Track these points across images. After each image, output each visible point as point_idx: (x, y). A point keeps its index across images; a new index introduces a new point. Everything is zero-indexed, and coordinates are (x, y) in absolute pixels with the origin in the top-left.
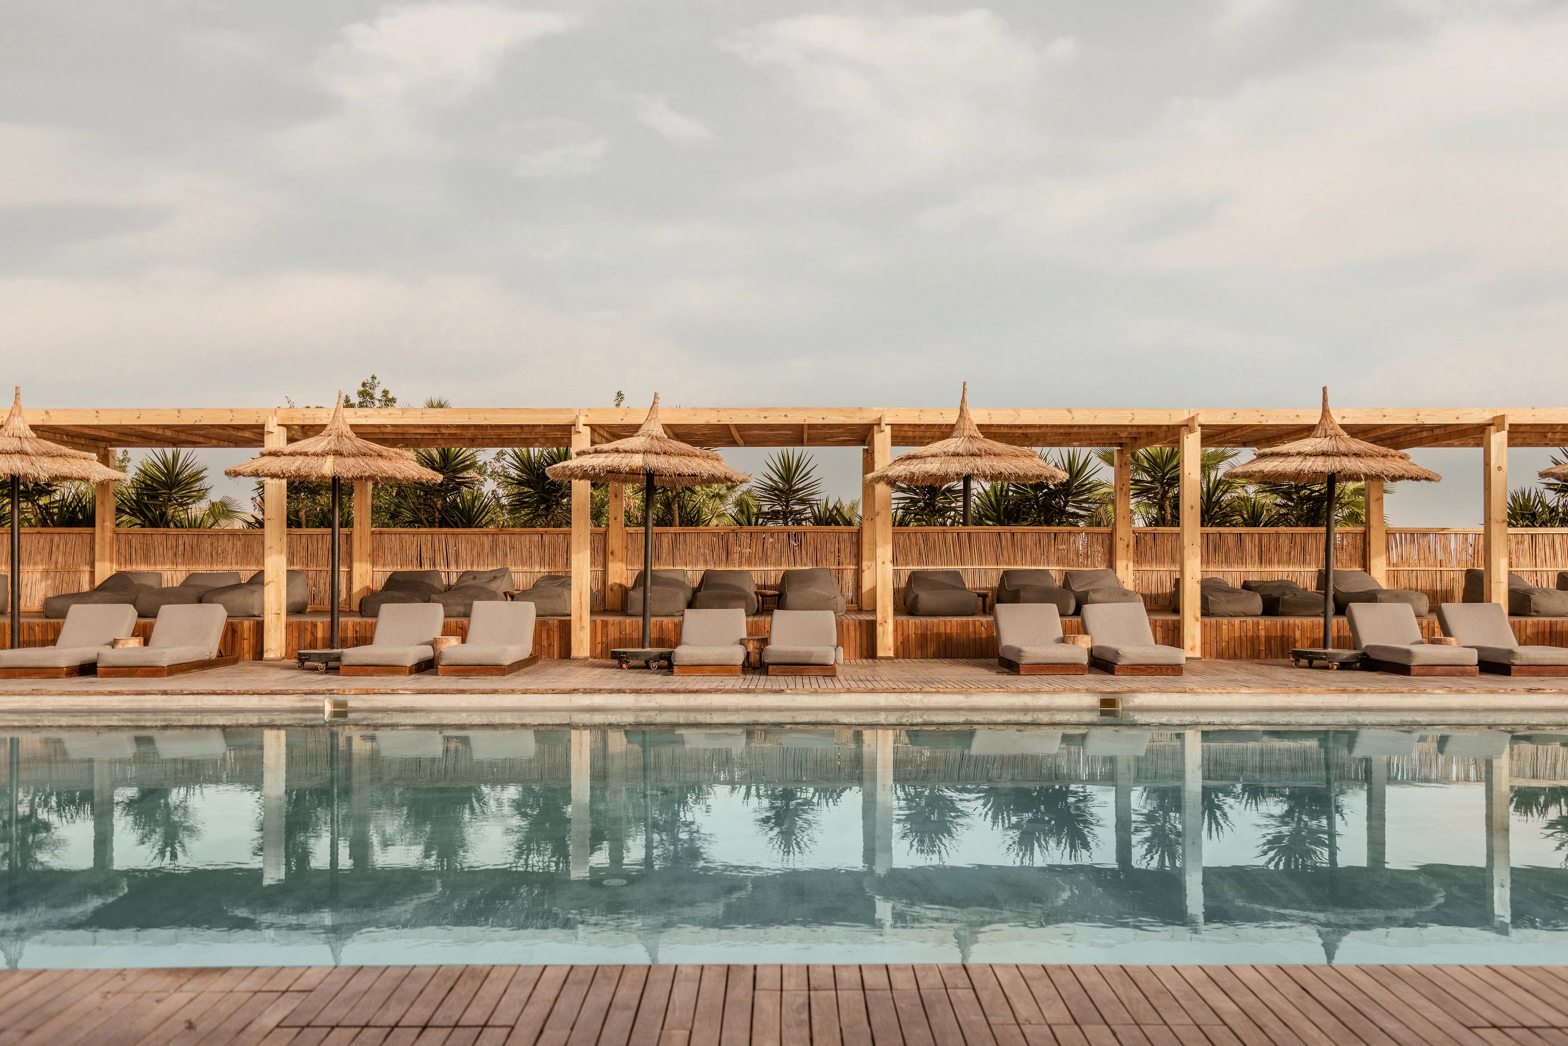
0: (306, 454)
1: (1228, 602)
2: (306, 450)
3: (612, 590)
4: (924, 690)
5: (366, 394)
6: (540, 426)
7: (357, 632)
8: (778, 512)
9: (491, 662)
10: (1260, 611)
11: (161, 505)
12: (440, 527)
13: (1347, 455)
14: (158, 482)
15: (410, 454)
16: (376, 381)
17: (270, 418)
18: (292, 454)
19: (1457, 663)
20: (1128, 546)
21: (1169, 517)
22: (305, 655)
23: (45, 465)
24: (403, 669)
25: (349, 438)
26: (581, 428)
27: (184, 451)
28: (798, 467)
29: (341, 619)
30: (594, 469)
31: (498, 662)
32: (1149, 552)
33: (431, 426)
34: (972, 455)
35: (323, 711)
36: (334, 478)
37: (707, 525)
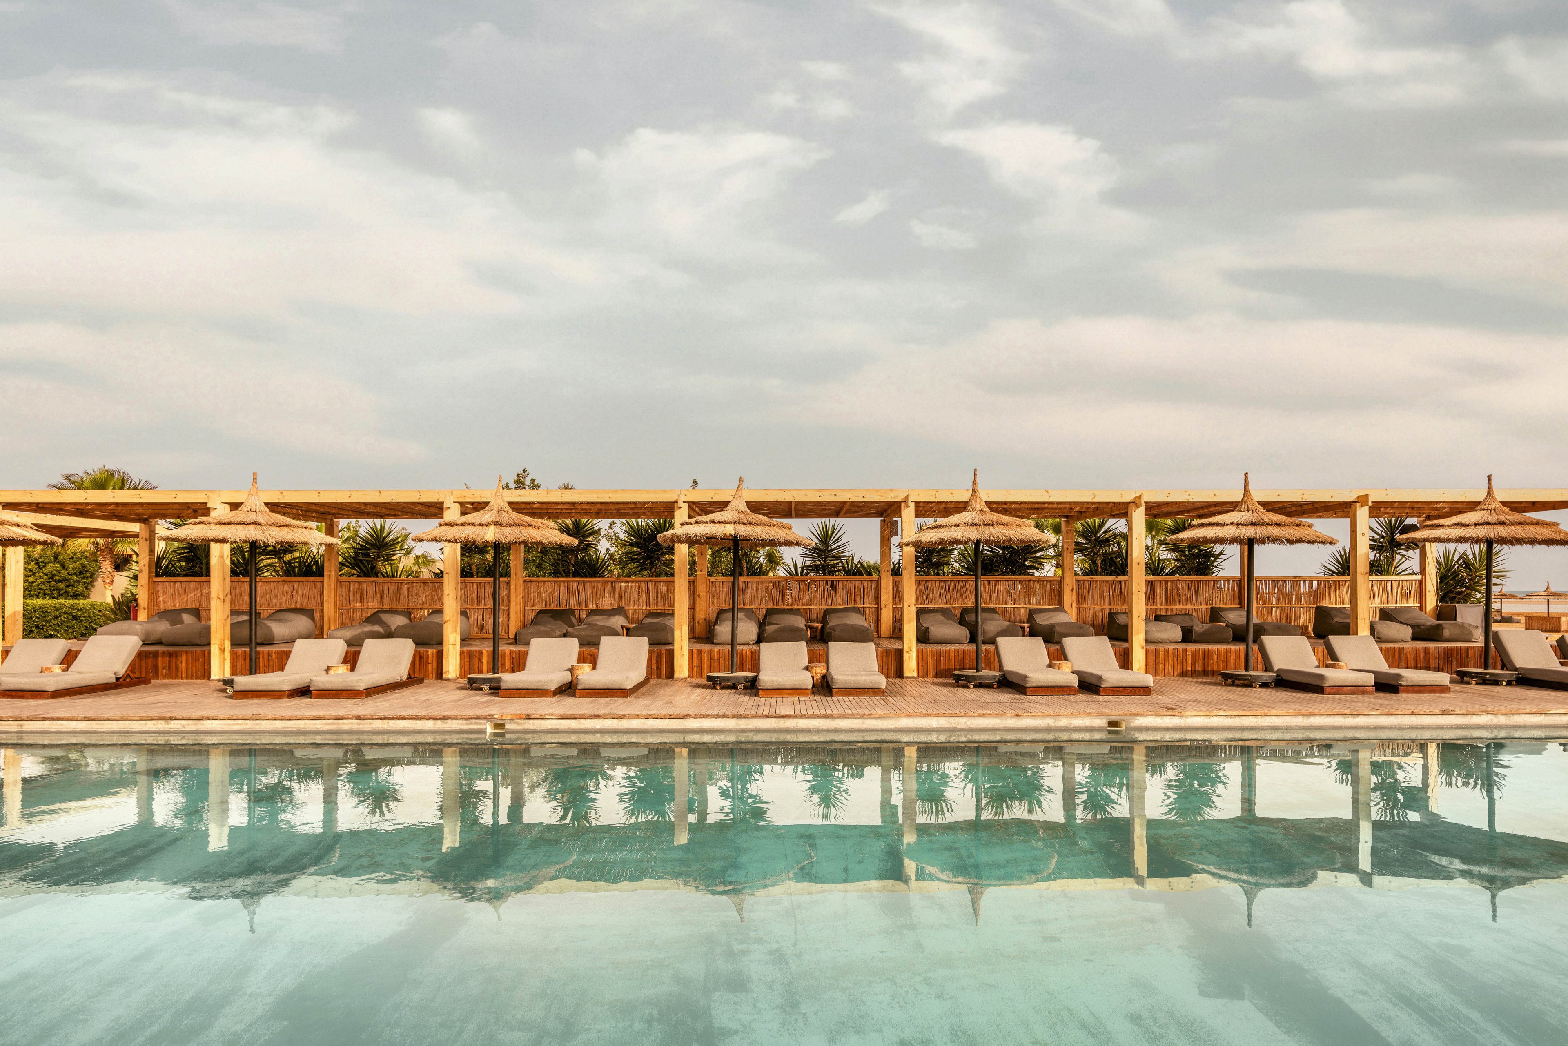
0: (473, 524)
1: (1158, 632)
2: (473, 521)
3: (698, 622)
4: (969, 714)
5: (520, 483)
6: (649, 502)
7: (513, 658)
8: (819, 565)
9: (617, 686)
10: (1180, 639)
11: (372, 561)
12: (574, 576)
13: (1270, 525)
14: (369, 544)
15: (552, 524)
16: (527, 473)
17: (448, 497)
18: (463, 525)
19: (1359, 684)
20: (1072, 590)
21: (1100, 569)
22: (473, 679)
23: (274, 533)
24: (549, 692)
25: (507, 512)
26: (681, 504)
27: (389, 522)
28: (833, 532)
29: (500, 649)
30: (696, 535)
31: (623, 687)
32: (1087, 595)
33: (568, 503)
34: (987, 525)
35: (485, 733)
36: (495, 543)
37: (767, 575)
